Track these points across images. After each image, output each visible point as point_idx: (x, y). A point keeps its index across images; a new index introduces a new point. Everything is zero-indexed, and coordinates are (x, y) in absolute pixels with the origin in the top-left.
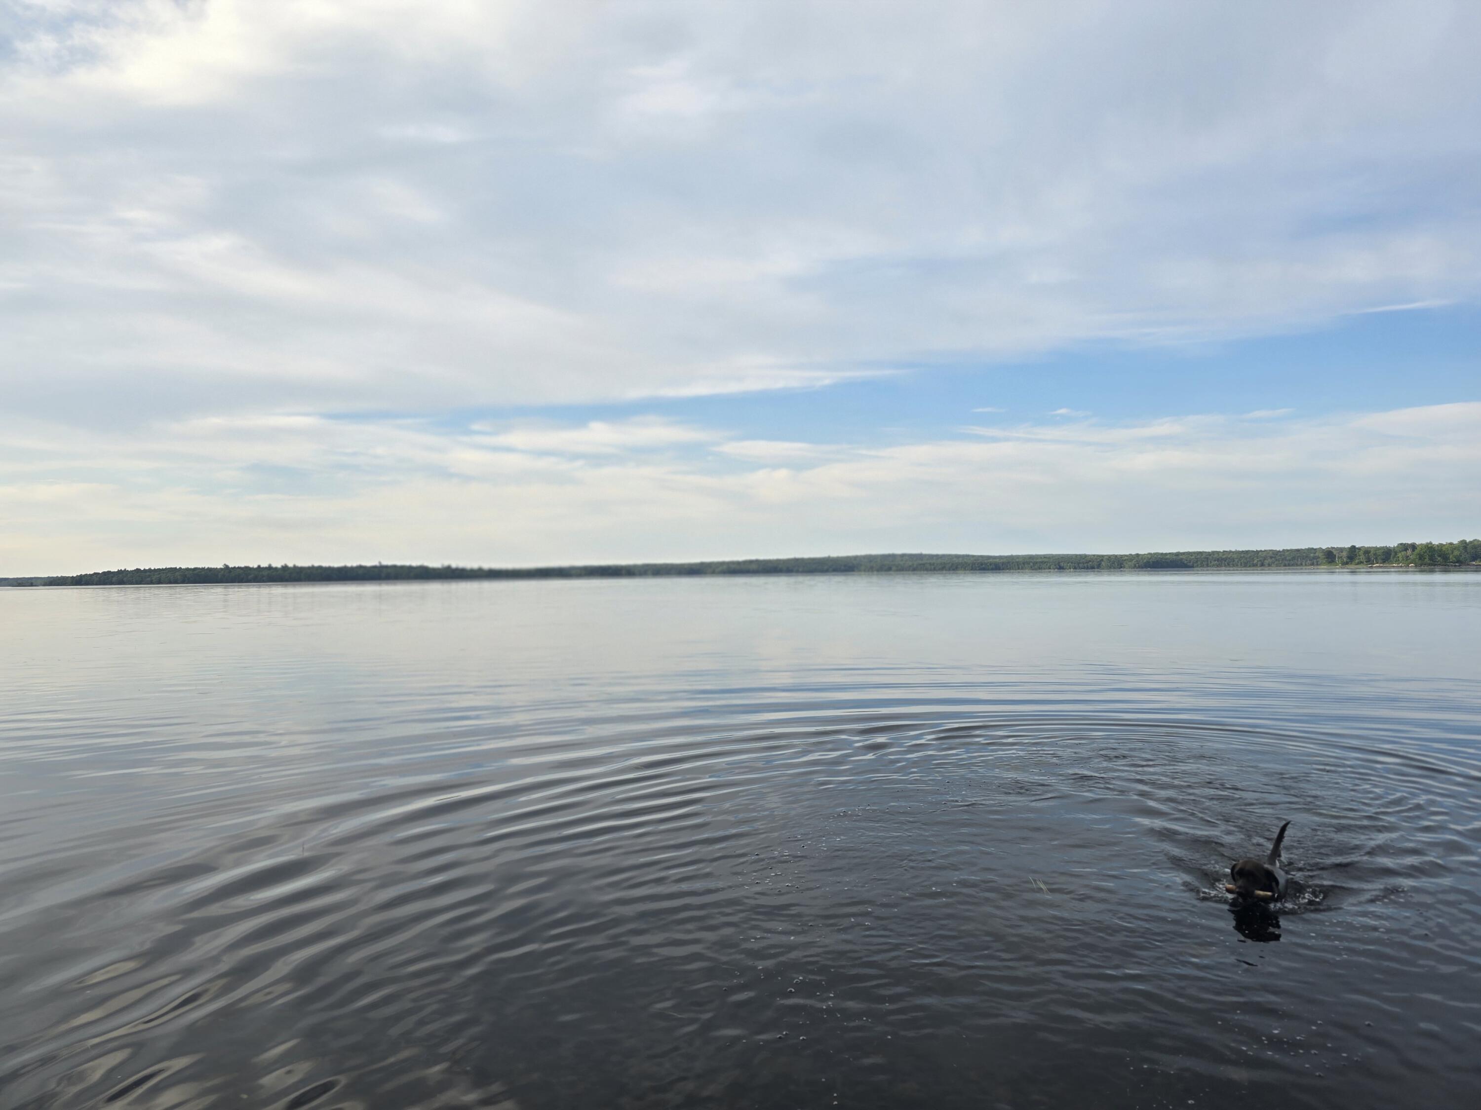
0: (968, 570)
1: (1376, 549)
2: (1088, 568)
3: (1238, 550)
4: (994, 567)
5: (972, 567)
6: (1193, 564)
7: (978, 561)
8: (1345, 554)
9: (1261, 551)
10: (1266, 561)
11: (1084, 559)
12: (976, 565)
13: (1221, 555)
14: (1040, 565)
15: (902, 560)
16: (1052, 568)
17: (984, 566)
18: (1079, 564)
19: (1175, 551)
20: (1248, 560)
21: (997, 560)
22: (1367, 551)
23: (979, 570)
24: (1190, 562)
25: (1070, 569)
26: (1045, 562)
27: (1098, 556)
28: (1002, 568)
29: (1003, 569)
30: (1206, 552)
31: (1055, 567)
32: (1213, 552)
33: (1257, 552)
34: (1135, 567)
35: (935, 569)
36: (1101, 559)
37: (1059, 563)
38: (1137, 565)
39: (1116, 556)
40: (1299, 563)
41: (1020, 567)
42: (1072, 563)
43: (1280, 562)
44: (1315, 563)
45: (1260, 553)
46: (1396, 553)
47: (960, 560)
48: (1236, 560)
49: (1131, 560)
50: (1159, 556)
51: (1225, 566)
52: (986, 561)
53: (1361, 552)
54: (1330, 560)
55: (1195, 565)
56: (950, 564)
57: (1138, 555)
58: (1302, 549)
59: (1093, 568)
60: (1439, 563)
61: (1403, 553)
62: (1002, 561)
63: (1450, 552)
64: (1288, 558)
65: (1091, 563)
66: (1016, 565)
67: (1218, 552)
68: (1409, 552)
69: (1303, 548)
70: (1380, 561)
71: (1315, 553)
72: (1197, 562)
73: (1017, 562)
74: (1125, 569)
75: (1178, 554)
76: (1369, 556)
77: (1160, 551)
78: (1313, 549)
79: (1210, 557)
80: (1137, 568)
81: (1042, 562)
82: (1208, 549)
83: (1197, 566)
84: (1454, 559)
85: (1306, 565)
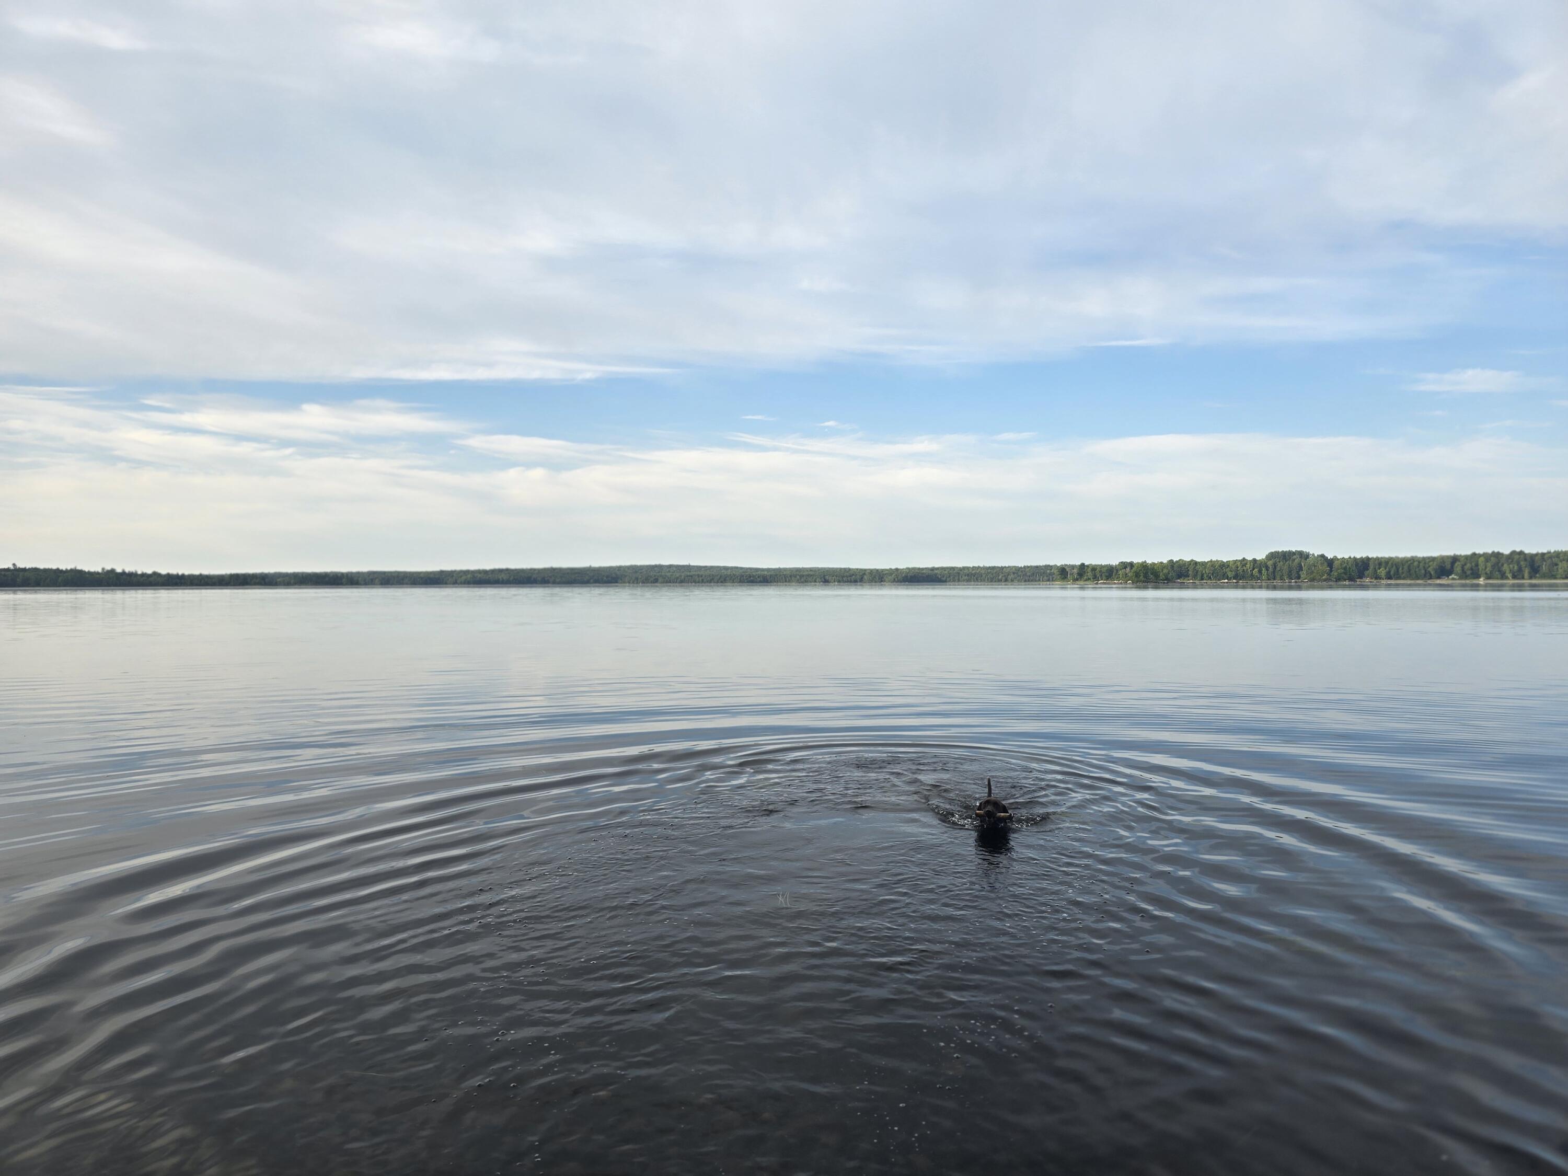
0: (736, 582)
1: (1102, 566)
2: (851, 582)
3: (985, 566)
4: (762, 579)
5: (740, 579)
6: (946, 579)
7: (747, 574)
8: (1075, 571)
9: (1005, 567)
10: (1009, 576)
11: (848, 572)
12: (745, 578)
13: (971, 570)
14: (807, 578)
15: (669, 571)
16: (817, 581)
17: (752, 578)
18: (843, 577)
19: (930, 566)
20: (994, 575)
21: (766, 573)
22: (1094, 568)
23: (747, 582)
24: (943, 577)
25: (835, 582)
26: (811, 575)
27: (861, 570)
28: (769, 581)
29: (771, 582)
30: (957, 568)
31: (820, 580)
32: (964, 568)
33: (1002, 568)
34: (894, 581)
35: (703, 581)
36: (863, 572)
37: (824, 576)
38: (896, 579)
39: (877, 570)
40: (1038, 579)
41: (787, 580)
42: (836, 576)
43: (1022, 577)
44: (1051, 579)
45: (1005, 569)
46: (1117, 571)
47: (729, 572)
48: (984, 576)
49: (891, 574)
50: (916, 571)
51: (974, 581)
52: (754, 573)
53: (1089, 569)
54: (1063, 576)
55: (948, 579)
56: (719, 576)
57: (897, 569)
58: (1040, 566)
59: (856, 581)
60: (1151, 580)
61: (1123, 570)
62: (770, 573)
63: (1161, 571)
64: (1028, 574)
65: (854, 577)
66: (783, 578)
67: (968, 568)
68: (1128, 569)
69: (1041, 565)
70: (1104, 578)
71: (1051, 570)
72: (949, 576)
73: (785, 575)
74: (885, 583)
75: (933, 569)
76: (1095, 573)
77: (918, 566)
78: (1049, 566)
79: (962, 573)
80: (896, 582)
81: (808, 575)
82: (960, 565)
83: (950, 581)
84: (1164, 577)
85: (1043, 581)
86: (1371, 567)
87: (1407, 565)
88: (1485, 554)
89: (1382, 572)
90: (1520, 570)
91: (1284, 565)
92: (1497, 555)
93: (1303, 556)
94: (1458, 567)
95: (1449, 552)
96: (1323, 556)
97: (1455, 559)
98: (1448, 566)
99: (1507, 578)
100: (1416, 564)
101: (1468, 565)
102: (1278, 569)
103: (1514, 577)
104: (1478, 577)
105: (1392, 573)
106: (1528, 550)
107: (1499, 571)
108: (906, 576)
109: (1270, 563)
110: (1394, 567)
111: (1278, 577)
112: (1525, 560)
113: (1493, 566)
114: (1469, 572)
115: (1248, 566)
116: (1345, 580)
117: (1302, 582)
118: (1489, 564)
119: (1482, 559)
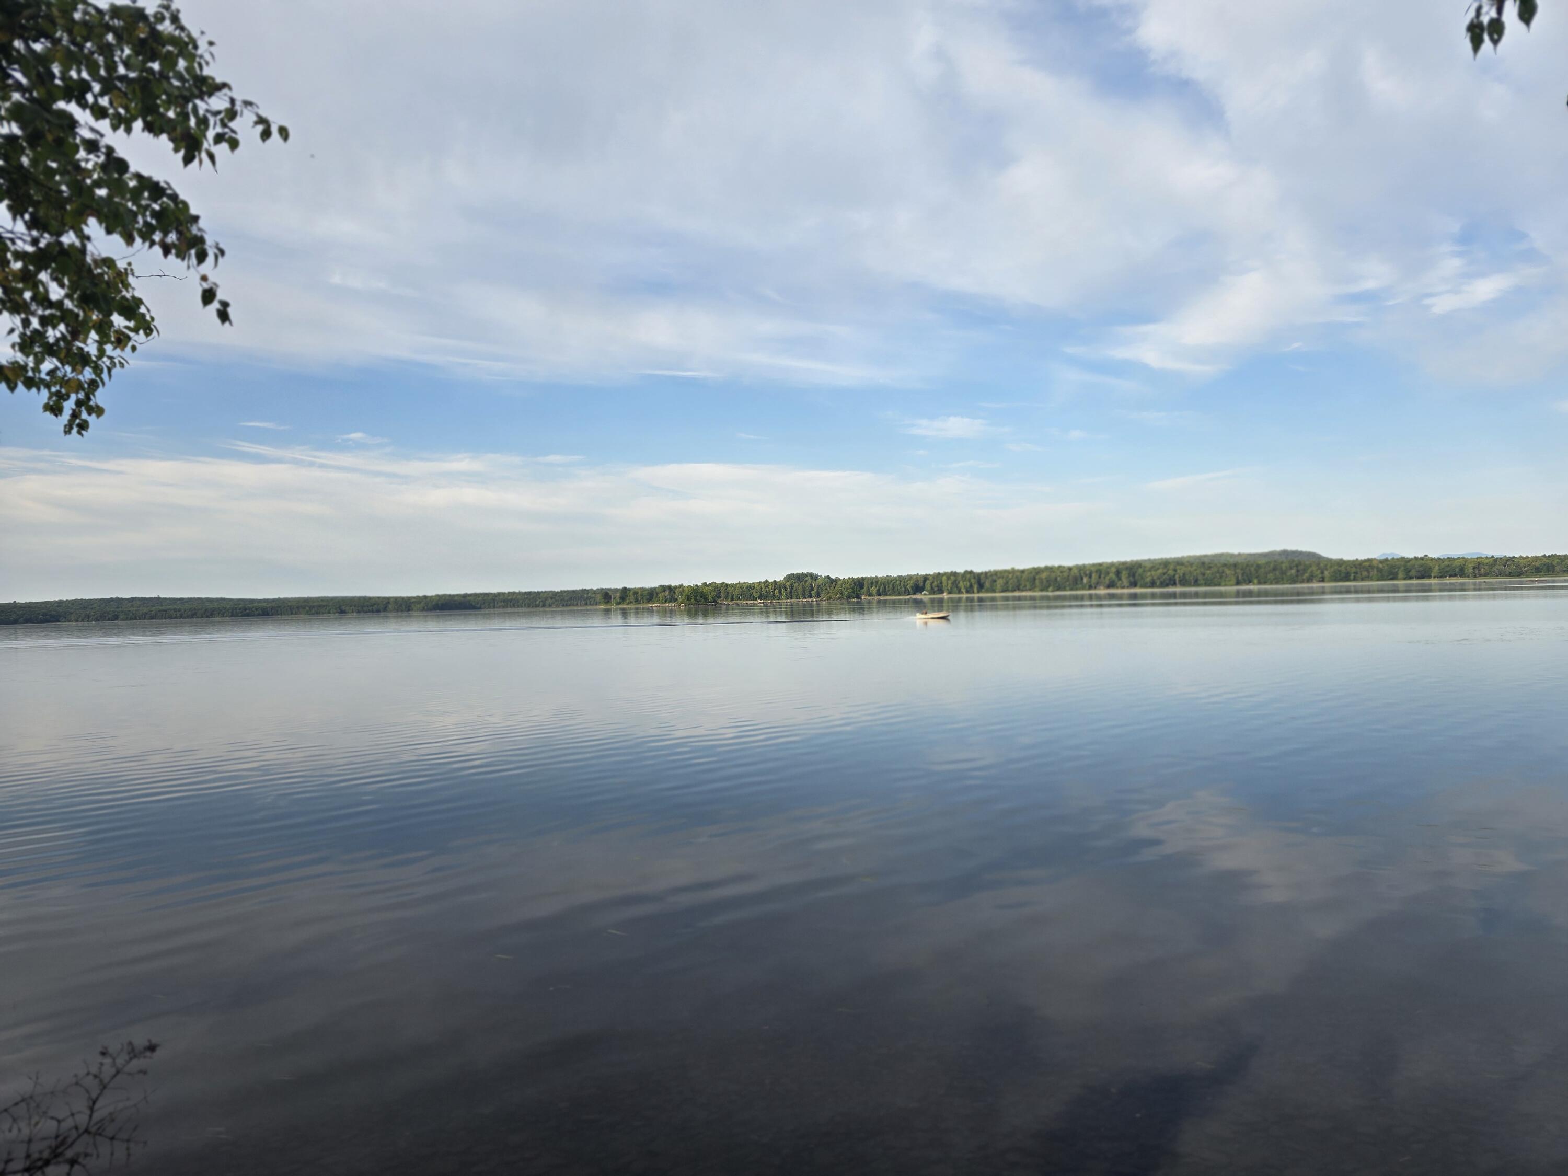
0: (226, 617)
1: (643, 589)
2: (373, 611)
3: (521, 591)
4: (261, 612)
5: (232, 612)
6: (481, 606)
7: (240, 606)
8: (618, 595)
9: (542, 592)
10: (546, 602)
11: (368, 601)
12: (238, 611)
13: (506, 596)
14: (318, 609)
15: (132, 606)
16: (331, 612)
17: (247, 611)
18: (362, 607)
19: (462, 592)
20: (531, 601)
21: (265, 604)
22: (636, 592)
23: (242, 616)
24: (478, 604)
25: (353, 612)
26: (324, 606)
27: (384, 598)
28: (270, 614)
29: (272, 615)
30: (492, 594)
31: (335, 611)
32: (499, 594)
33: (539, 593)
34: (423, 609)
35: (181, 617)
36: (386, 601)
37: (340, 607)
38: (426, 608)
39: (403, 598)
40: (575, 603)
41: (294, 612)
42: (355, 606)
43: (559, 602)
44: (588, 603)
45: (542, 594)
46: (657, 594)
47: (216, 605)
48: (521, 601)
49: (419, 603)
50: (447, 598)
51: (511, 607)
52: (250, 606)
53: (631, 593)
54: (606, 601)
55: (483, 606)
56: (203, 610)
57: (425, 597)
58: (576, 590)
59: (378, 611)
60: (701, 603)
61: (663, 593)
62: (270, 605)
63: (709, 593)
64: (566, 599)
65: (376, 606)
66: (289, 610)
67: (504, 594)
68: (667, 593)
69: (578, 589)
70: (645, 601)
71: (588, 594)
72: (484, 603)
73: (290, 606)
74: (413, 612)
75: (465, 596)
76: (637, 596)
77: (448, 593)
78: (585, 590)
79: (497, 599)
80: (426, 611)
81: (320, 606)
82: (494, 590)
83: (485, 608)
84: (712, 599)
85: (581, 605)
86: (866, 586)
87: (891, 584)
88: (945, 574)
89: (874, 590)
90: (971, 586)
91: (799, 585)
92: (954, 574)
93: (813, 577)
94: (928, 586)
95: (923, 572)
96: (828, 577)
97: (926, 578)
98: (921, 585)
99: (962, 593)
100: (898, 582)
101: (935, 583)
102: (794, 589)
103: (967, 592)
104: (942, 592)
105: (881, 591)
106: (978, 569)
107: (957, 587)
108: (437, 604)
109: (788, 584)
110: (882, 585)
111: (794, 597)
112: (974, 578)
113: (953, 583)
114: (936, 589)
115: (770, 587)
116: (854, 598)
117: (821, 600)
118: (950, 582)
119: (944, 578)
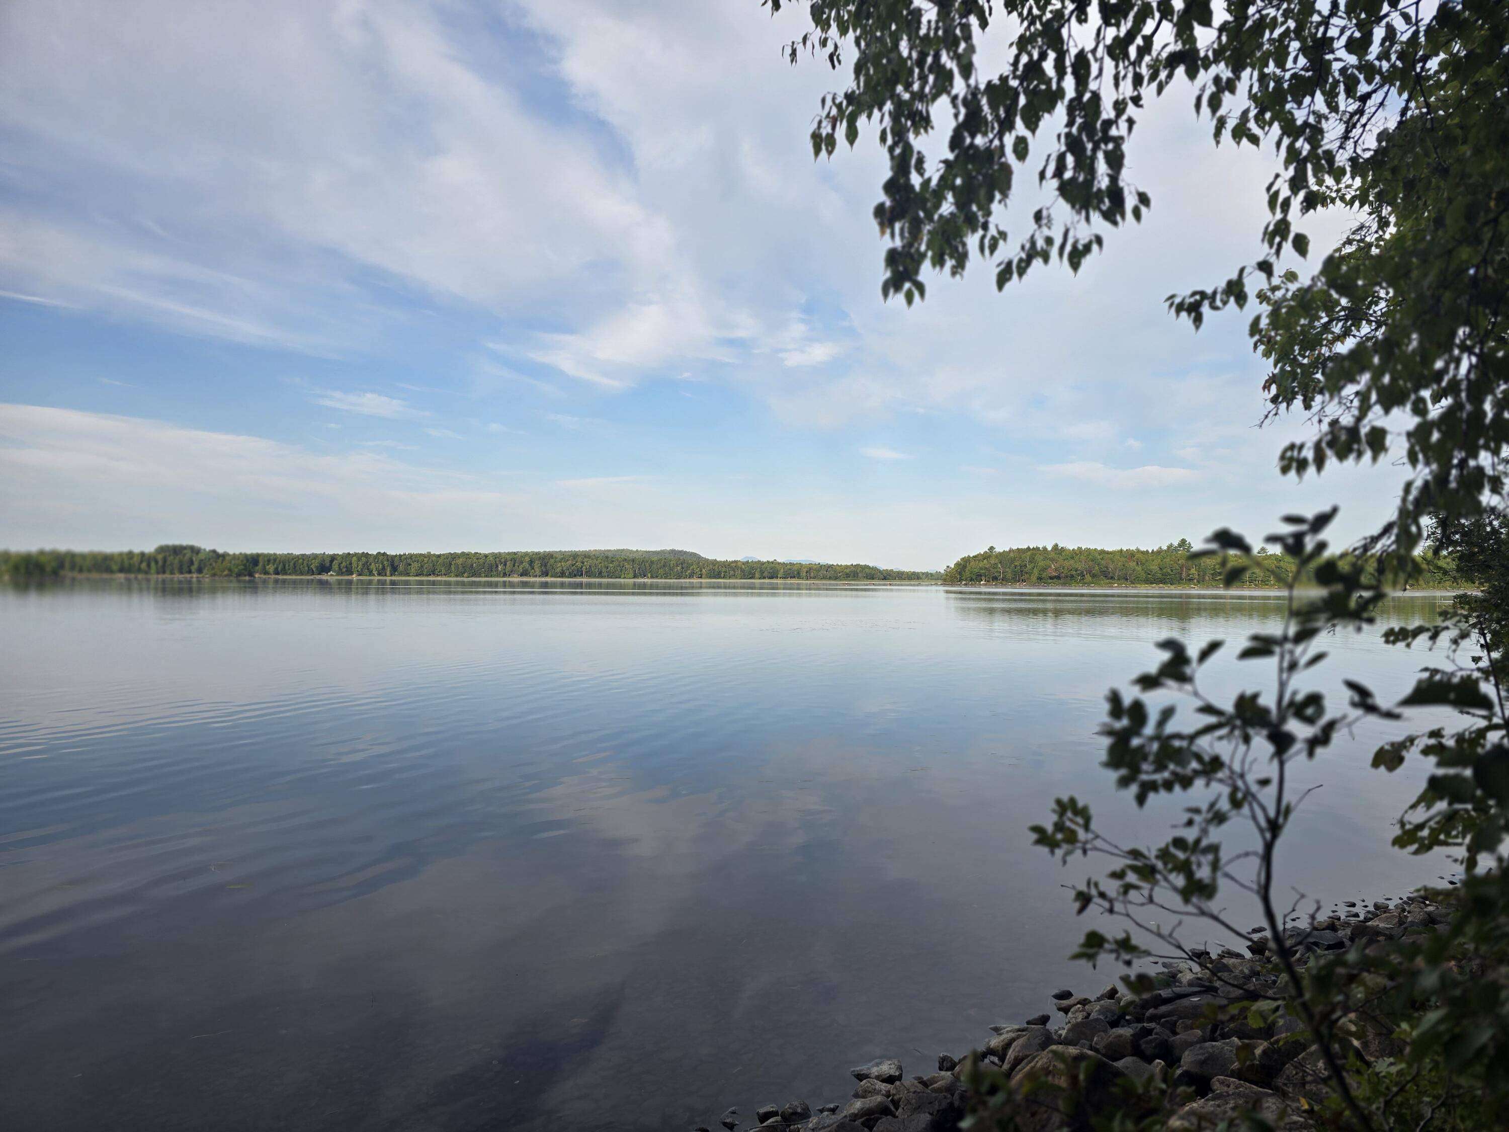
84: (49, 570)
86: (261, 564)
87: (293, 562)
88: (356, 554)
89: (271, 568)
90: (384, 568)
91: (174, 559)
92: (366, 555)
93: (195, 550)
94: (335, 566)
95: (330, 551)
96: (214, 551)
97: (333, 558)
98: (328, 564)
99: (374, 575)
100: (301, 561)
101: (344, 564)
102: (168, 563)
103: (379, 574)
104: (352, 574)
105: (280, 569)
106: (391, 552)
107: (368, 569)
109: (160, 557)
110: (282, 564)
111: (168, 571)
112: (388, 560)
113: (364, 565)
114: (344, 570)
115: (135, 559)
116: (245, 576)
117: (203, 577)
118: (360, 563)
119: (355, 558)
